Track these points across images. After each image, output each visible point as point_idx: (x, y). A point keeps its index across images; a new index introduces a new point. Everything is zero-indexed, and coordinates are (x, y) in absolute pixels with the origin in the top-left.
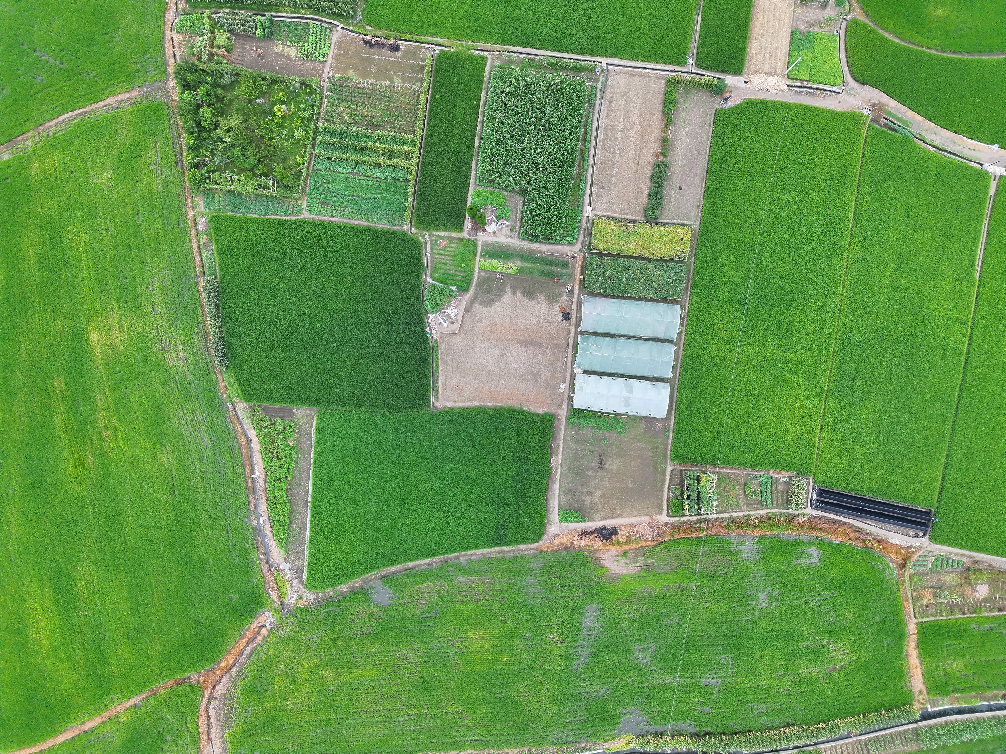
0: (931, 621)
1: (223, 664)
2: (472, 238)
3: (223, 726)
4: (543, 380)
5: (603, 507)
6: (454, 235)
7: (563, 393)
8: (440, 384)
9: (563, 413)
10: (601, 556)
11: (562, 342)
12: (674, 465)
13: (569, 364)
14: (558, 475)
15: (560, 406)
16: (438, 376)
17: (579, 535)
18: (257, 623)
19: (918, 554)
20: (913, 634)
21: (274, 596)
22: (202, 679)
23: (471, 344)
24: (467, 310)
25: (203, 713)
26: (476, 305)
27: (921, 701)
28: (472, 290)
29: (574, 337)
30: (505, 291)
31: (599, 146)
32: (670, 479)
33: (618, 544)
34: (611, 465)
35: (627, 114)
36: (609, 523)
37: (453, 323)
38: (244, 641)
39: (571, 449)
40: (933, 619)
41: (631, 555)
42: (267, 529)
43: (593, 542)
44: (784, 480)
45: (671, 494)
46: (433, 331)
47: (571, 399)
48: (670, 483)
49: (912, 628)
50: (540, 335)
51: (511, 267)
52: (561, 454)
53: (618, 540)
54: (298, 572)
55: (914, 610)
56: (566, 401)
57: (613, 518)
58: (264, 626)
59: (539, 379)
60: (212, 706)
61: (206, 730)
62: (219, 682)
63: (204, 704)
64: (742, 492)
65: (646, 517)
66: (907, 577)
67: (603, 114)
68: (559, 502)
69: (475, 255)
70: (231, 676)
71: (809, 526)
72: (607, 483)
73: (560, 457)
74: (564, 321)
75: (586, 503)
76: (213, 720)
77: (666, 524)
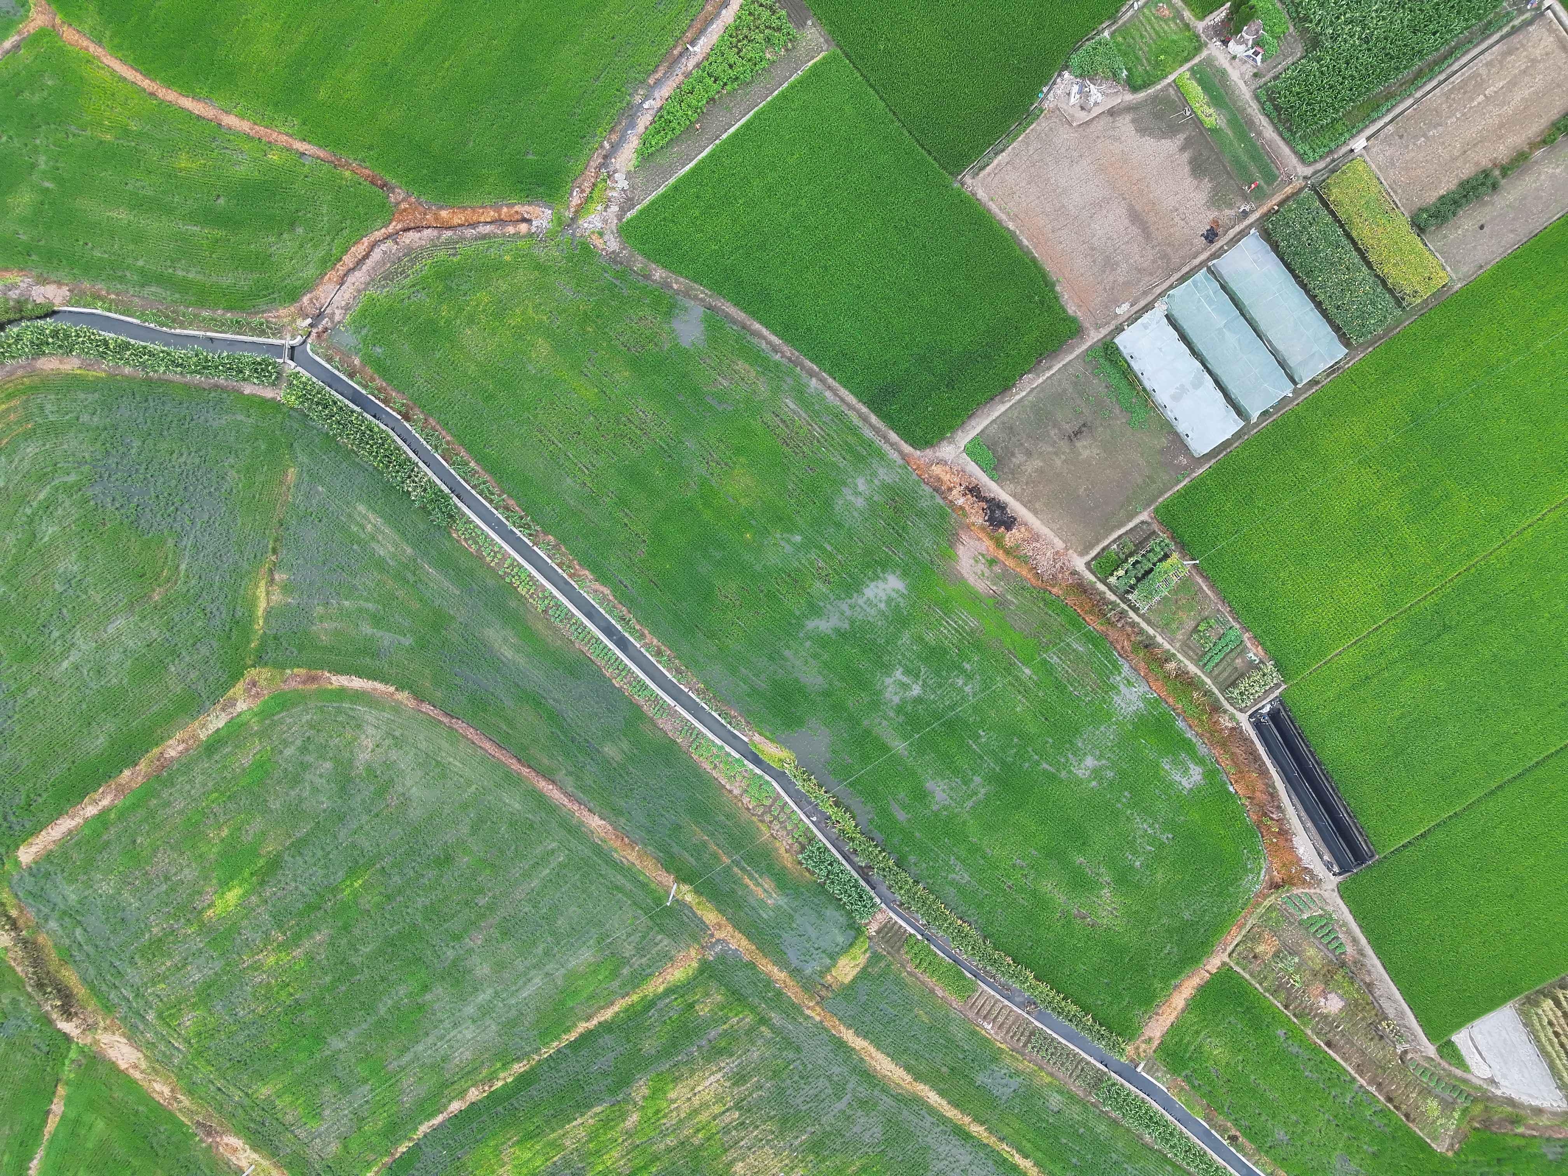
0: (1243, 977)
1: (444, 213)
2: (1204, 38)
3: (373, 280)
4: (1111, 278)
5: (1027, 484)
6: (1187, 14)
7: (1116, 315)
8: (996, 162)
9: (1094, 337)
10: (964, 537)
11: (1176, 260)
12: (1152, 518)
13: (1158, 290)
14: (1018, 397)
15: (1098, 327)
16: (1003, 151)
17: (967, 488)
18: (525, 210)
19: (1307, 890)
20: (1207, 971)
21: (575, 200)
22: (403, 206)
23: (1076, 154)
24: (1112, 112)
25: (366, 244)
26: (1128, 117)
27: (1141, 1050)
28: (1142, 95)
29: (1196, 266)
30: (1175, 136)
31: (1446, 87)
32: (1131, 529)
33: (999, 542)
34: (1085, 447)
35: (1513, 84)
36: (1016, 507)
37: (1082, 108)
38: (492, 213)
39: (1060, 385)
40: (1247, 977)
41: (997, 569)
42: (644, 121)
43: (973, 511)
44: (1254, 658)
45: (1115, 546)
46: (1051, 96)
47: (1120, 329)
48: (1126, 533)
49: (1214, 963)
50: (1161, 226)
51: (1210, 115)
52: (1044, 378)
53: (1003, 537)
54: (628, 203)
55: (1237, 945)
56: (1112, 327)
57: (1025, 506)
58: (528, 221)
59: (1107, 273)
60: (383, 247)
61: (351, 266)
62: (418, 228)
63: (378, 235)
64: (1193, 624)
65: (1061, 542)
66: (1267, 903)
67: (1488, 56)
68: (986, 428)
69: (1187, 60)
70: (438, 238)
71: (1223, 737)
72: (1058, 463)
73: (1040, 380)
74: (1203, 238)
75: (1014, 460)
76: (369, 262)
77: (1074, 573)
